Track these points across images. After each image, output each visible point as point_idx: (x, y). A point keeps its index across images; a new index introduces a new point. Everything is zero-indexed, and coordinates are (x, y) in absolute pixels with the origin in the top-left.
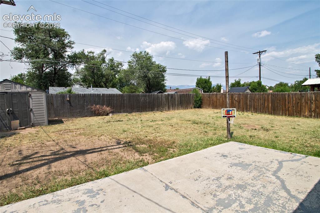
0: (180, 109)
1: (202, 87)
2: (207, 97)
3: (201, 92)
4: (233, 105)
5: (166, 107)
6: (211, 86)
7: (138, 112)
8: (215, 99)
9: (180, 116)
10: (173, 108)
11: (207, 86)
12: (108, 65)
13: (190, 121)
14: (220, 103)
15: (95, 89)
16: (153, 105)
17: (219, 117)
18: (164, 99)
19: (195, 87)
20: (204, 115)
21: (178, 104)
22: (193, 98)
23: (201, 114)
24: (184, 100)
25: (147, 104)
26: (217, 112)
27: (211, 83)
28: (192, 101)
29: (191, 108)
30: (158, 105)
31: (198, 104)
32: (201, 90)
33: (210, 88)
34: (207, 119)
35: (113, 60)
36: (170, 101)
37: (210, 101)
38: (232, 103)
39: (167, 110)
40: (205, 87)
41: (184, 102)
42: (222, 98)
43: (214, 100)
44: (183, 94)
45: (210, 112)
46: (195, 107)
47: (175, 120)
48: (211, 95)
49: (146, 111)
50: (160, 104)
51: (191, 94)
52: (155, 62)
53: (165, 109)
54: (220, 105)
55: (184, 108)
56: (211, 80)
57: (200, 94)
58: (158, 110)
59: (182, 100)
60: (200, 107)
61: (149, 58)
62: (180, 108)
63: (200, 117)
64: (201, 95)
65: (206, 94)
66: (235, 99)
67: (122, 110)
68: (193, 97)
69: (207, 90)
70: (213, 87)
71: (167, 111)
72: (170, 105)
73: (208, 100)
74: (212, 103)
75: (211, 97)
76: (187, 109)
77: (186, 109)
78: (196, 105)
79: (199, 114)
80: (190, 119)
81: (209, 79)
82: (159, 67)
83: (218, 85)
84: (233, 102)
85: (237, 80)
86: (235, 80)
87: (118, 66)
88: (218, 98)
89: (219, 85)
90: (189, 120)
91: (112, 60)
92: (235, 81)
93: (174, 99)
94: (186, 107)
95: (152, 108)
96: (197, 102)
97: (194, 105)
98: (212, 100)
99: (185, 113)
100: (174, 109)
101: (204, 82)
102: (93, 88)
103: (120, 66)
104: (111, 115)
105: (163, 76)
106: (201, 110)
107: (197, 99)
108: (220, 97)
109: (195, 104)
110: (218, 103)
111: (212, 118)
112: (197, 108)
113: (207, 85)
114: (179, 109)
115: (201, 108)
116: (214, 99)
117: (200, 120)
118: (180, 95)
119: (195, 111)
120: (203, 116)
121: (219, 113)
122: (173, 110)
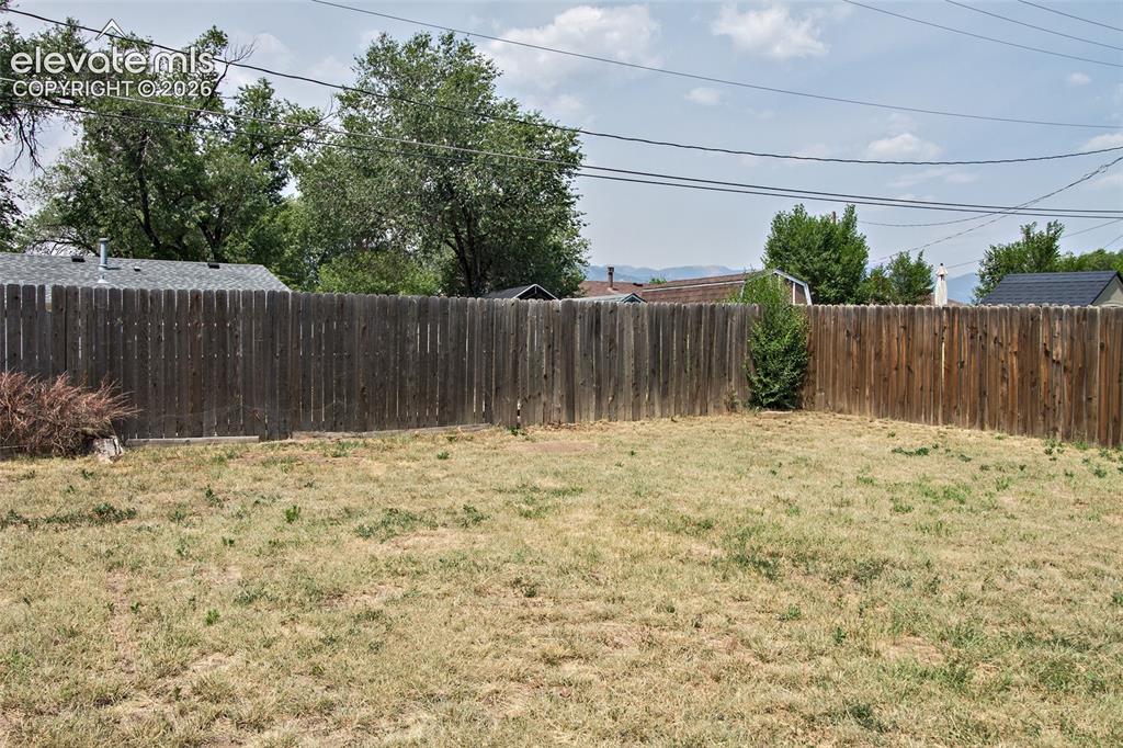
0: (651, 415)
1: (804, 272)
2: (842, 335)
3: (800, 299)
4: (1034, 396)
5: (550, 393)
6: (860, 267)
7: (334, 428)
8: (899, 350)
9: (635, 471)
10: (604, 404)
11: (837, 269)
12: (237, 122)
13: (708, 526)
14: (936, 377)
15: (128, 264)
16: (451, 380)
17: (947, 494)
18: (535, 341)
19: (760, 267)
20: (819, 467)
21: (637, 373)
22: (742, 338)
23: (797, 461)
24: (683, 350)
25: (412, 372)
26: (918, 445)
27: (859, 250)
28: (740, 362)
29: (732, 407)
30: (488, 380)
31: (776, 376)
32: (800, 289)
33: (855, 280)
34: (856, 514)
35: (266, 96)
36: (578, 357)
37: (862, 361)
38: (1021, 381)
39: (555, 416)
40: (822, 271)
41: (682, 359)
42: (951, 344)
43: (889, 356)
44: (673, 310)
45: (863, 443)
46: (755, 402)
47: (577, 519)
48: (871, 319)
49: (403, 424)
50: (509, 376)
51: (728, 313)
52: (514, 107)
53: (539, 409)
54: (934, 388)
55: (678, 403)
56: (860, 230)
57: (789, 310)
58: (488, 418)
59: (668, 351)
60: (788, 399)
61: (470, 79)
62: (651, 403)
63: (790, 494)
64: (798, 321)
65: (836, 313)
66: (1047, 353)
67: (211, 417)
68: (742, 326)
69: (832, 293)
70: (877, 273)
71: (559, 426)
72: (579, 380)
73: (849, 354)
74: (878, 374)
75: (873, 331)
76: (704, 412)
77: (692, 412)
78: (766, 385)
79: (786, 460)
80: (711, 512)
81: (850, 222)
82: (530, 132)
83: (902, 261)
84: (1035, 372)
85: (1040, 228)
86: (1027, 232)
87: (296, 133)
88: (924, 337)
89: (913, 261)
90: (701, 516)
91: (259, 97)
92: (1020, 238)
93: (612, 341)
94: (694, 398)
95: (443, 403)
96: (773, 366)
97: (751, 384)
98: (878, 355)
99: (682, 443)
100: (607, 409)
101: (819, 239)
102: (113, 262)
103: (309, 134)
104: (108, 449)
105: (561, 196)
106: (798, 418)
107: (774, 346)
108: (937, 338)
109: (755, 379)
110: (921, 378)
111: (897, 510)
112: (771, 406)
113: (837, 261)
114: (644, 411)
115: (799, 408)
116: (889, 345)
117: (790, 524)
118: (657, 318)
119: (754, 432)
120: (818, 481)
121: (933, 455)
122: (598, 417)
